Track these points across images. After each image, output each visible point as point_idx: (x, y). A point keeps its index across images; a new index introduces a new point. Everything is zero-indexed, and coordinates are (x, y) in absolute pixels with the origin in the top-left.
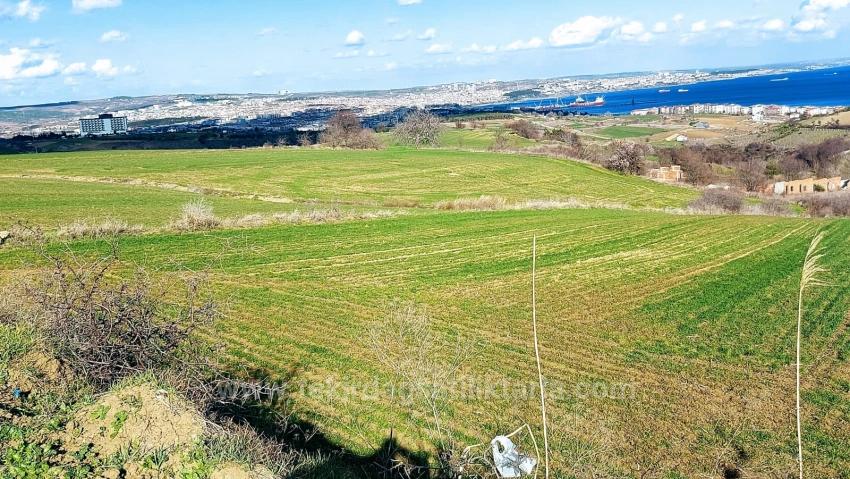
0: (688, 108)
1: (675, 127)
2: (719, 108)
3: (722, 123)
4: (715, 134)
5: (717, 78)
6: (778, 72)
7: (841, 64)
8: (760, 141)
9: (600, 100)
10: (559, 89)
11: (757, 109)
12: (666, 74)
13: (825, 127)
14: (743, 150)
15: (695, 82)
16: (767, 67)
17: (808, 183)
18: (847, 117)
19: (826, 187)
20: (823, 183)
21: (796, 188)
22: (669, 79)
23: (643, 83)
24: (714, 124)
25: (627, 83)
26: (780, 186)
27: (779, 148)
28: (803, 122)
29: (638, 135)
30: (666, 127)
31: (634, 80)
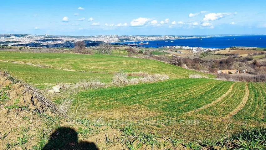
0: (174, 47)
1: (171, 52)
2: (184, 47)
3: (184, 52)
4: (183, 55)
5: (181, 38)
6: (199, 38)
7: (216, 36)
8: (198, 58)
9: (147, 43)
10: (135, 39)
11: (195, 48)
12: (167, 36)
13: (216, 54)
14: (193, 60)
15: (175, 39)
16: (195, 36)
17: (227, 71)
18: (222, 52)
19: (232, 72)
20: (231, 71)
21: (224, 72)
22: (168, 38)
23: (160, 38)
24: (183, 52)
25: (156, 38)
26: (219, 72)
27: (203, 60)
28: (210, 53)
29: (161, 54)
30: (169, 52)
31: (157, 38)
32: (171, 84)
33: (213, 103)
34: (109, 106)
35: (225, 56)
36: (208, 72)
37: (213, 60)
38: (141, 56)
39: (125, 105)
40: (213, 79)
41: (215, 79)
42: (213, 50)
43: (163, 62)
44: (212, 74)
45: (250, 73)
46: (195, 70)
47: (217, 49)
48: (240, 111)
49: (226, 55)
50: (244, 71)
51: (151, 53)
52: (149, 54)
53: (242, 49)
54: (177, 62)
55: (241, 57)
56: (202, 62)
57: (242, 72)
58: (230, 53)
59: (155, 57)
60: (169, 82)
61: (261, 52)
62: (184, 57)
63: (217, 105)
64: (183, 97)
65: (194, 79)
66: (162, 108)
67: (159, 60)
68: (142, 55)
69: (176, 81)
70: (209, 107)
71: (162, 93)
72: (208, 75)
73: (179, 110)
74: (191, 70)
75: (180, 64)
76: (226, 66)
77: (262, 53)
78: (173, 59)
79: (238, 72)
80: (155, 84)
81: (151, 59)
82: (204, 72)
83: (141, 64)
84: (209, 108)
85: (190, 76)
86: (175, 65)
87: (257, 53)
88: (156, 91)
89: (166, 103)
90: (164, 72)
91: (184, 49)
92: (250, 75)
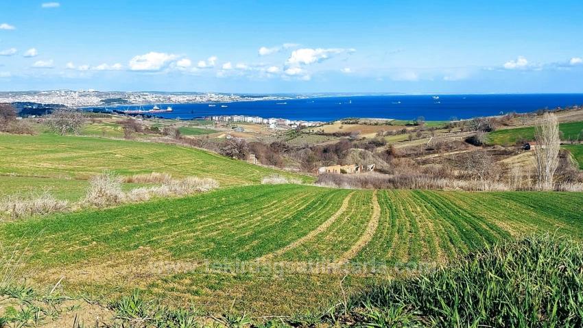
0: (230, 118)
1: (223, 129)
2: (249, 119)
3: (250, 128)
4: (248, 135)
5: (245, 100)
6: (280, 99)
7: (316, 96)
8: (279, 140)
9: (170, 109)
10: (141, 100)
11: (272, 121)
12: (213, 95)
13: (316, 134)
14: (269, 146)
15: (230, 101)
16: (273, 95)
17: (338, 168)
18: (328, 128)
19: (348, 171)
20: (345, 168)
21: (331, 171)
22: (215, 98)
23: (198, 99)
24: (247, 129)
25: (188, 98)
26: (322, 170)
27: (291, 146)
28: (304, 130)
29: (200, 133)
30: (217, 129)
31: (191, 97)
32: (223, 199)
33: (311, 235)
34: (79, 254)
35: (332, 138)
36: (300, 171)
37: (310, 146)
38: (154, 138)
39: (117, 250)
40: (311, 185)
41: (314, 185)
42: (310, 125)
43: (206, 150)
44: (308, 174)
45: (381, 171)
46: (273, 167)
47: (317, 123)
48: (364, 249)
49: (334, 135)
50: (370, 167)
51: (178, 132)
52: (173, 133)
53: (365, 124)
54: (236, 151)
55: (364, 138)
56: (288, 150)
57: (365, 169)
58: (342, 131)
59: (187, 141)
60: (218, 194)
61: (401, 129)
62: (249, 139)
63: (319, 239)
64: (251, 225)
65: (270, 186)
66: (204, 253)
67: (196, 147)
68: (158, 135)
69: (235, 191)
70: (303, 245)
71: (204, 219)
72: (300, 176)
73: (242, 254)
74: (266, 166)
75: (242, 155)
76: (336, 157)
77: (404, 132)
78: (226, 145)
79: (359, 169)
80: (188, 200)
81: (179, 144)
82: (293, 172)
83: (155, 156)
84: (302, 247)
85: (265, 181)
86: (232, 156)
87: (394, 131)
88: (189, 216)
89: (213, 240)
90: (208, 172)
91: (250, 123)
92: (381, 176)
